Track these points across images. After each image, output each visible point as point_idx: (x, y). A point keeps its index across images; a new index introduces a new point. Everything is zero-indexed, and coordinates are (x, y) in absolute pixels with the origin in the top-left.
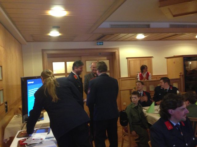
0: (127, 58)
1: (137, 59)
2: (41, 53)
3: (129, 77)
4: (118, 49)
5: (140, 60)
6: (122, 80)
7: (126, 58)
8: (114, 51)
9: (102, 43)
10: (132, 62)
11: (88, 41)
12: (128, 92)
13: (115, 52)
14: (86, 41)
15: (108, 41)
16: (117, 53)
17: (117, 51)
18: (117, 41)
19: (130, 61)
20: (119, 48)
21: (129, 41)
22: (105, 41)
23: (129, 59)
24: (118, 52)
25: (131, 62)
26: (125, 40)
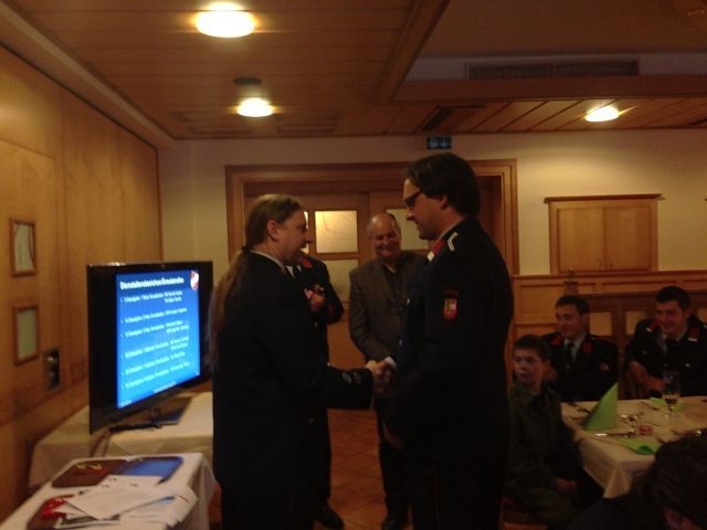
0: (548, 201)
1: (591, 203)
2: (222, 180)
4: (511, 164)
5: (605, 209)
6: (523, 286)
7: (543, 200)
8: (495, 171)
9: (449, 140)
10: (568, 216)
11: (393, 134)
13: (499, 178)
14: (385, 134)
15: (470, 132)
16: (506, 181)
17: (507, 171)
18: (508, 132)
19: (558, 211)
20: (515, 160)
21: (557, 130)
22: (458, 133)
23: (554, 204)
25: (563, 216)
26: (538, 128)
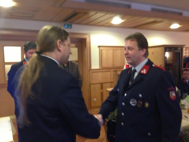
3: (101, 68)
5: (113, 50)
7: (97, 46)
12: (100, 85)
13: (85, 39)
14: (50, 21)
16: (88, 40)
17: (88, 37)
18: (89, 25)
20: (90, 34)
21: (102, 26)
22: (74, 23)
23: (101, 48)
25: (103, 51)
26: (98, 24)
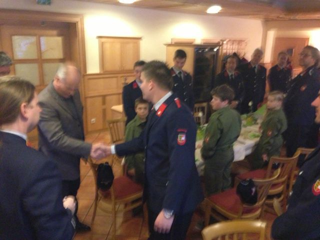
3: (102, 72)
5: (121, 43)
6: (89, 79)
7: (96, 37)
12: (100, 99)
13: (75, 23)
16: (79, 26)
17: (79, 20)
19: (102, 43)
20: (83, 15)
24: (82, 24)
25: (105, 46)
